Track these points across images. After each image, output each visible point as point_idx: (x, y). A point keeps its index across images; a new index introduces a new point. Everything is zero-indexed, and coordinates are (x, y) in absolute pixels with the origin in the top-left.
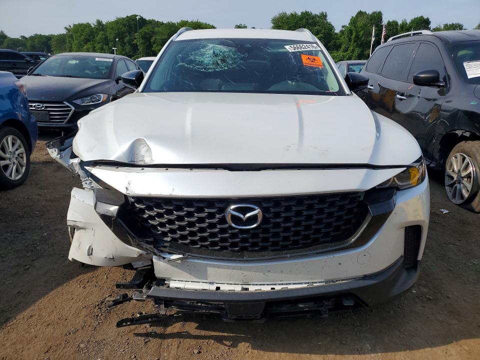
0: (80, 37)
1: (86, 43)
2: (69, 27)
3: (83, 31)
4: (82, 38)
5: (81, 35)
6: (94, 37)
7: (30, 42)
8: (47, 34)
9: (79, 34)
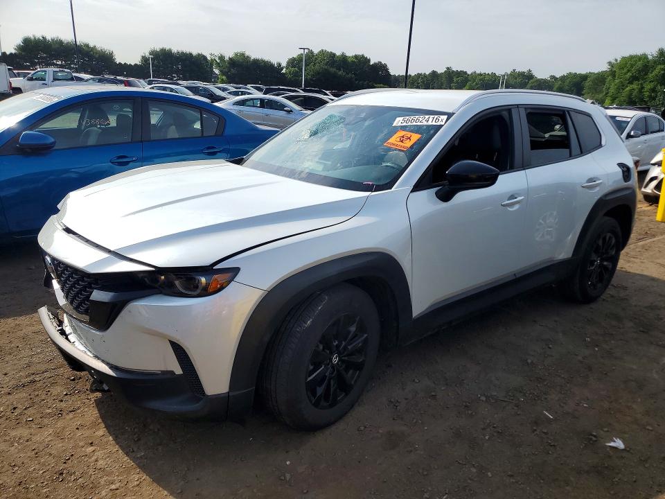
0: (626, 74)
1: (631, 83)
2: (614, 61)
3: (632, 66)
4: (630, 74)
5: (629, 71)
6: (646, 74)
7: (560, 82)
8: (584, 72)
9: (625, 70)
